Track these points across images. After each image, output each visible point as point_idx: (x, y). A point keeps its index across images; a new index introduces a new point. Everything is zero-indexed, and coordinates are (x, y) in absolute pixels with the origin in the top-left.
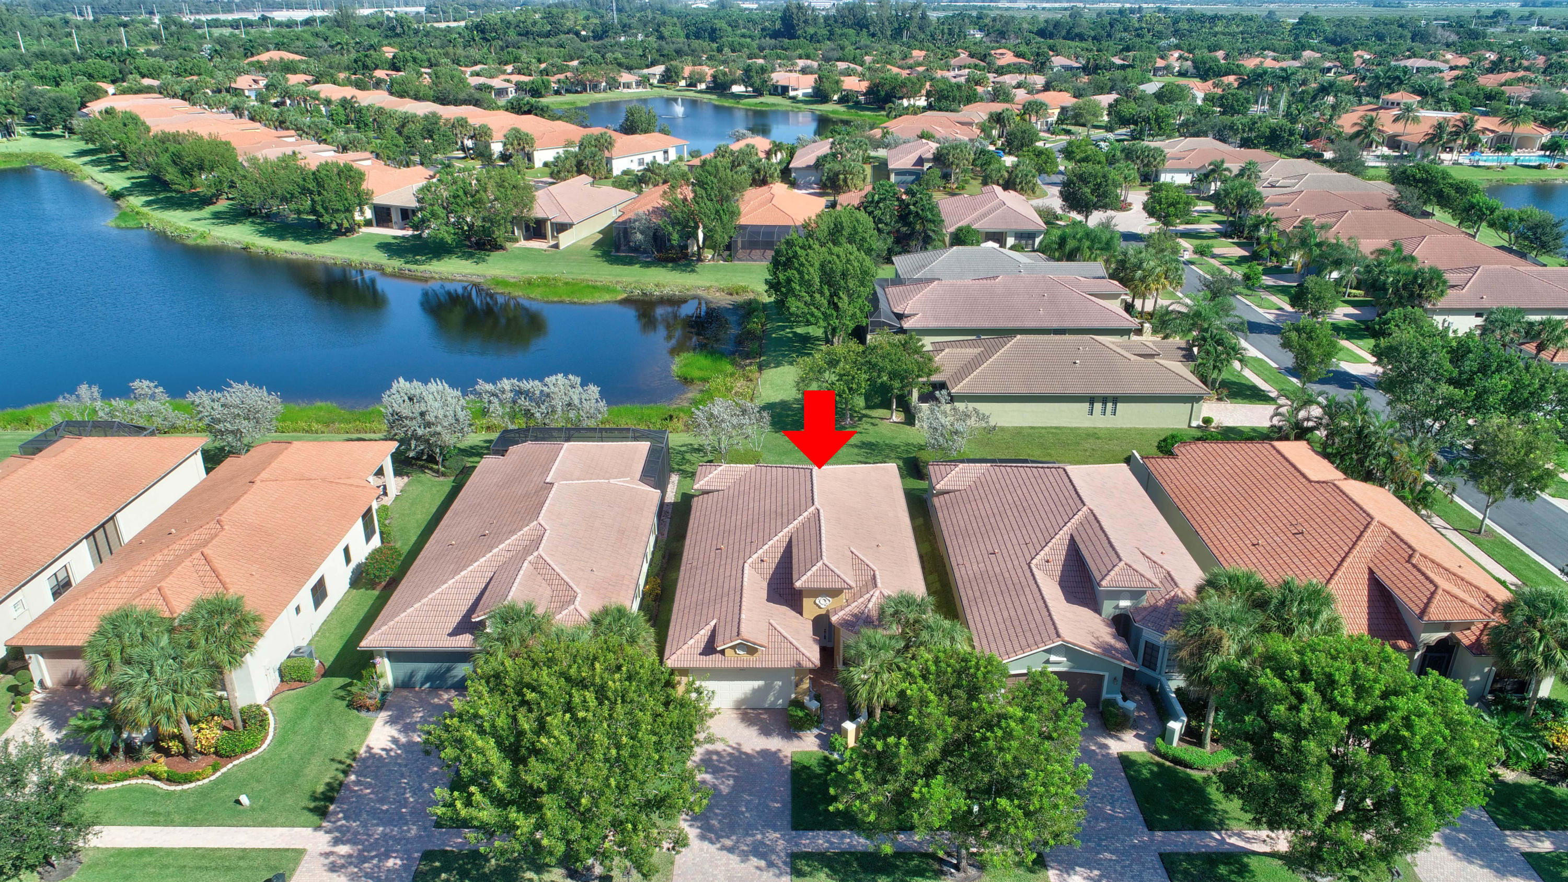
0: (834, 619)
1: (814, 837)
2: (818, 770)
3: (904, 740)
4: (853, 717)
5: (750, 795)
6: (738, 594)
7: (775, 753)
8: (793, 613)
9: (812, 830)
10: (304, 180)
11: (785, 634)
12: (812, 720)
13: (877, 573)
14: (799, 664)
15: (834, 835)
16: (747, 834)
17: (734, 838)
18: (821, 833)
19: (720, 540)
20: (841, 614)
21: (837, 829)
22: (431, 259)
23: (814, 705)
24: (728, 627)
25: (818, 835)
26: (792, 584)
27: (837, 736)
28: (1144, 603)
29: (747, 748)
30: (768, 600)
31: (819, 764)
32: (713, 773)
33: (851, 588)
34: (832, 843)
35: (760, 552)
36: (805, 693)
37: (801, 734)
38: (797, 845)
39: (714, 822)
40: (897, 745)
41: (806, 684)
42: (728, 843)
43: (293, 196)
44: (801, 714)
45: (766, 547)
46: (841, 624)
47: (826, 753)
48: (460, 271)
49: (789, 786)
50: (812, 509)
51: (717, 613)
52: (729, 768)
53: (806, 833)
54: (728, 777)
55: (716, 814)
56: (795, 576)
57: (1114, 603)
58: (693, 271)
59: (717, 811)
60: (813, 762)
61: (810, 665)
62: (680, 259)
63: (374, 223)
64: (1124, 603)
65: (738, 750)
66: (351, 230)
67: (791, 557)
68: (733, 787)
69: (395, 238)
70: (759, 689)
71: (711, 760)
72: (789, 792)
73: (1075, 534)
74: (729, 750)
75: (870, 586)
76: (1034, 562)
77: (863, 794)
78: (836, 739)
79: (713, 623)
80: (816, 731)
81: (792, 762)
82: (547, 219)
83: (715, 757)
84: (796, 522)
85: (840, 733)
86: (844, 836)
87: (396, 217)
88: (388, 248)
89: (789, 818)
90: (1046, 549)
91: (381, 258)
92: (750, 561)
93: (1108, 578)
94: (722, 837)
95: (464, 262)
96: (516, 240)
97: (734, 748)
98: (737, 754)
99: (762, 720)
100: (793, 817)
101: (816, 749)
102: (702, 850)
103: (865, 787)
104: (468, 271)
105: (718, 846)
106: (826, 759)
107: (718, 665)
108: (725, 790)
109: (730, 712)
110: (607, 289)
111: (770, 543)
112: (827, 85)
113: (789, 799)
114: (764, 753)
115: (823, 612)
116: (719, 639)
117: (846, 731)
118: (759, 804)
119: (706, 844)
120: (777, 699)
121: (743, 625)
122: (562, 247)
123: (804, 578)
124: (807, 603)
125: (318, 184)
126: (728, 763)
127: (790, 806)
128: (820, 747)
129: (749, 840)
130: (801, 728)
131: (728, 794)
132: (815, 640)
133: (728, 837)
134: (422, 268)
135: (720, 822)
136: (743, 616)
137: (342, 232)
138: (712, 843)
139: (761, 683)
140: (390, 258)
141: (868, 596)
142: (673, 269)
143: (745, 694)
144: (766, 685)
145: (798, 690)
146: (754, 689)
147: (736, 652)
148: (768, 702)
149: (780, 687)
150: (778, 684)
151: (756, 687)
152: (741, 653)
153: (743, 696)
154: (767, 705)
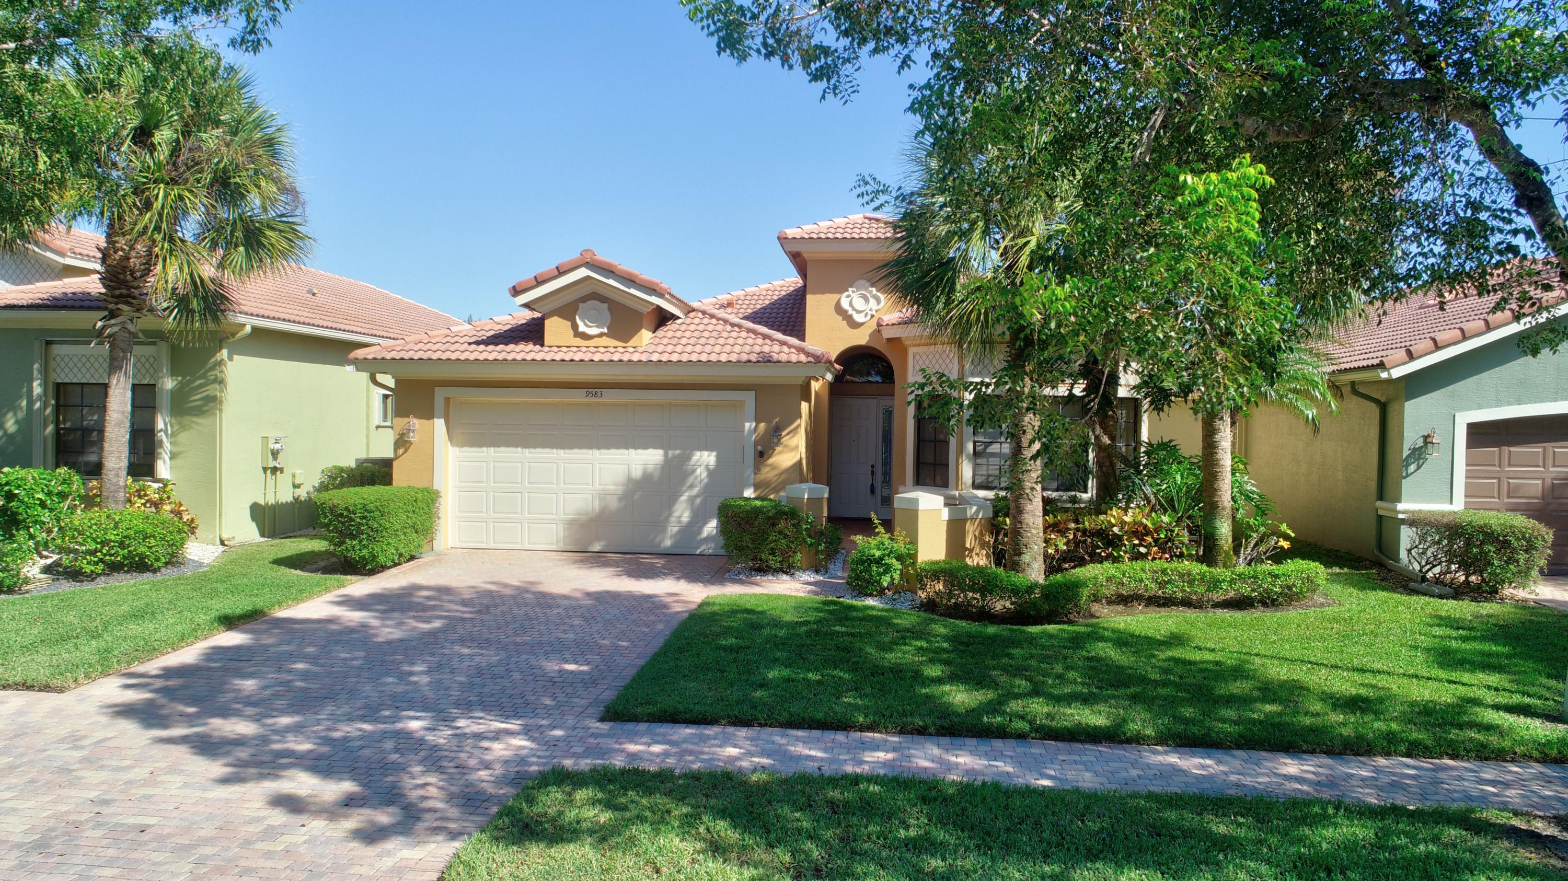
14: (766, 357)
37: (758, 579)
70: (646, 480)
80: (809, 578)
99: (642, 563)
107: (517, 357)
115: (861, 338)
124: (817, 309)
139: (653, 456)
143: (603, 495)
144: (667, 462)
145: (767, 473)
146: (630, 480)
147: (575, 327)
148: (673, 529)
149: (711, 473)
150: (705, 459)
151: (637, 473)
152: (593, 331)
153: (597, 505)
154: (668, 543)
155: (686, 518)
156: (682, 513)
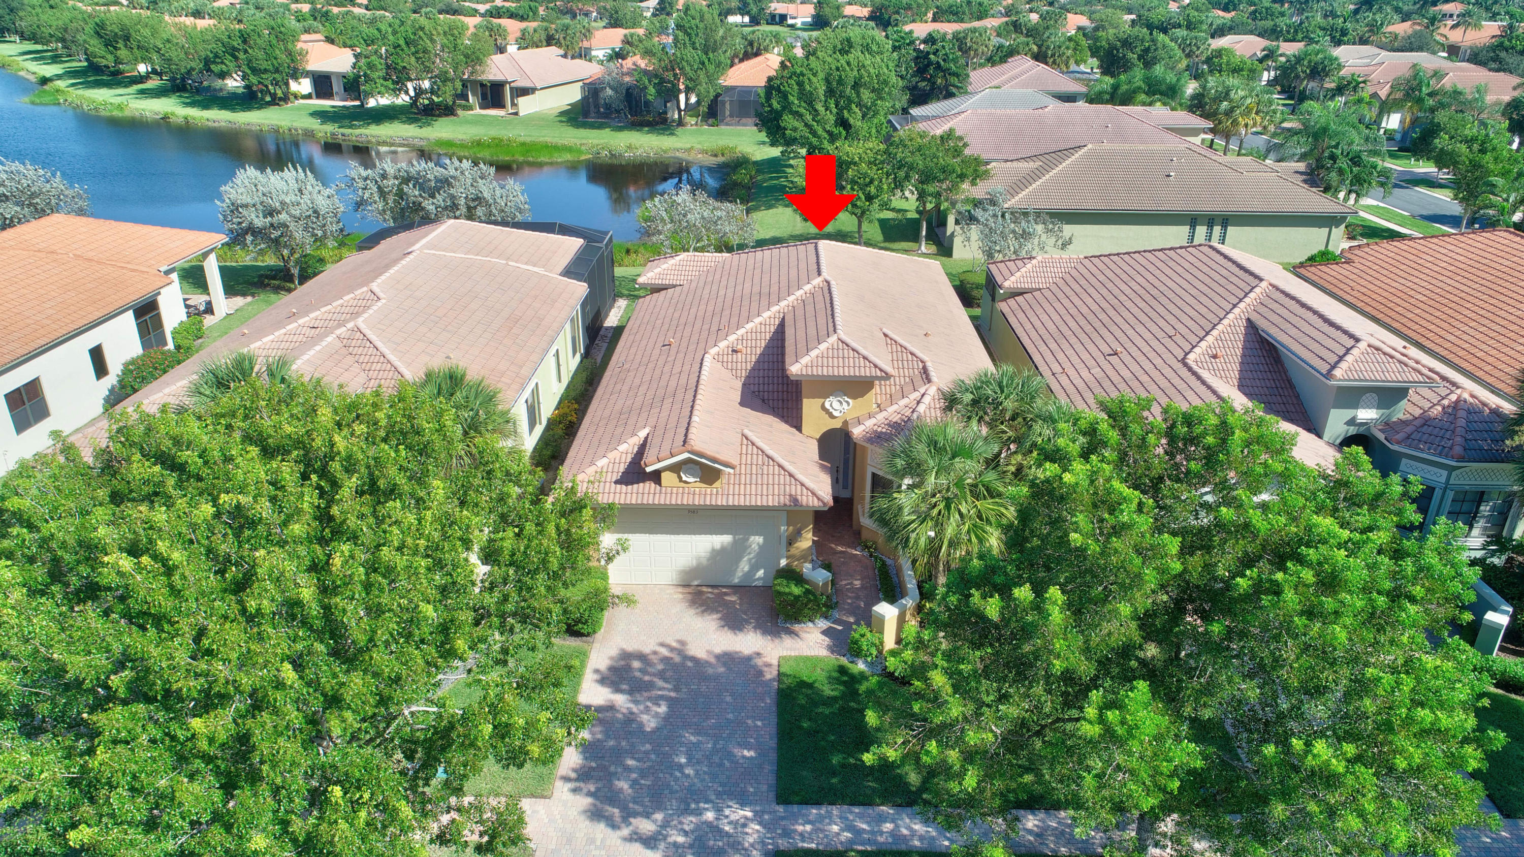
0: (857, 432)
1: (821, 818)
2: (828, 691)
3: (1054, 592)
4: (893, 594)
5: (698, 734)
6: (691, 393)
7: (749, 659)
8: (785, 427)
9: (818, 803)
10: (230, 37)
11: (770, 452)
12: (816, 600)
13: (929, 364)
14: (795, 500)
15: (861, 816)
16: (687, 811)
17: (659, 816)
18: (835, 810)
19: (671, 333)
20: (870, 423)
21: (867, 803)
22: (369, 124)
23: (821, 576)
24: (669, 435)
25: (829, 815)
26: (784, 370)
27: (863, 629)
28: (1401, 416)
29: (698, 650)
30: (743, 403)
31: (831, 680)
32: (630, 692)
33: (887, 376)
34: (857, 832)
35: (732, 338)
36: (804, 557)
37: (797, 627)
38: (787, 833)
39: (623, 785)
40: (1038, 606)
41: (807, 541)
42: (646, 826)
43: (216, 56)
44: (796, 590)
45: (741, 332)
46: (870, 440)
47: (844, 661)
48: (400, 134)
49: (774, 720)
50: (817, 281)
51: (652, 421)
52: (661, 683)
53: (804, 809)
54: (656, 701)
55: (628, 769)
56: (788, 360)
57: (1347, 414)
58: (672, 134)
59: (630, 762)
60: (819, 677)
61: (814, 503)
62: (657, 124)
63: (314, 95)
64: (1367, 414)
65: (680, 652)
66: (286, 99)
67: (783, 347)
68: (667, 718)
69: (333, 107)
70: (723, 550)
71: (628, 668)
72: (773, 730)
73: (1255, 318)
74: (664, 652)
75: (918, 380)
76: (1191, 357)
77: (944, 726)
78: (863, 634)
79: (643, 434)
80: (823, 624)
81: (780, 674)
82: (506, 82)
83: (636, 664)
84: (791, 298)
85: (869, 625)
86: (882, 819)
87: (337, 87)
88: (323, 116)
89: (772, 779)
90: (1210, 338)
91: (314, 124)
92: (714, 351)
93: (1344, 365)
94: (635, 814)
95: (407, 126)
96: (470, 108)
97: (672, 649)
98: (677, 659)
99: (727, 604)
100: (779, 778)
101: (824, 653)
102: (591, 841)
103: (956, 709)
104: (410, 134)
105: (626, 832)
106: (842, 670)
107: (649, 500)
108: (650, 723)
109: (671, 590)
110: (568, 149)
111: (750, 326)
112: (827, 10)
113: (773, 743)
114: (728, 659)
115: (837, 424)
116: (650, 455)
117: (881, 620)
118: (715, 751)
119: (601, 830)
120: (754, 568)
121: (692, 430)
122: (521, 114)
123: (805, 360)
124: (810, 407)
125: (245, 41)
126: (661, 675)
127: (773, 756)
128: (831, 649)
129: (689, 822)
130: (796, 617)
131: (653, 732)
132: (823, 467)
133: (647, 816)
134: (358, 131)
135: (634, 783)
136: (694, 418)
137: (275, 101)
138: (614, 826)
139: (726, 539)
140: (323, 123)
141: (916, 395)
142: (648, 132)
143: (698, 558)
144: (735, 542)
145: (793, 551)
146: (713, 550)
147: (680, 478)
148: (739, 574)
149: (760, 547)
150: (757, 541)
151: (718, 546)
152: (691, 480)
153: (694, 563)
154: (736, 581)
155: (746, 569)
156: (744, 566)
